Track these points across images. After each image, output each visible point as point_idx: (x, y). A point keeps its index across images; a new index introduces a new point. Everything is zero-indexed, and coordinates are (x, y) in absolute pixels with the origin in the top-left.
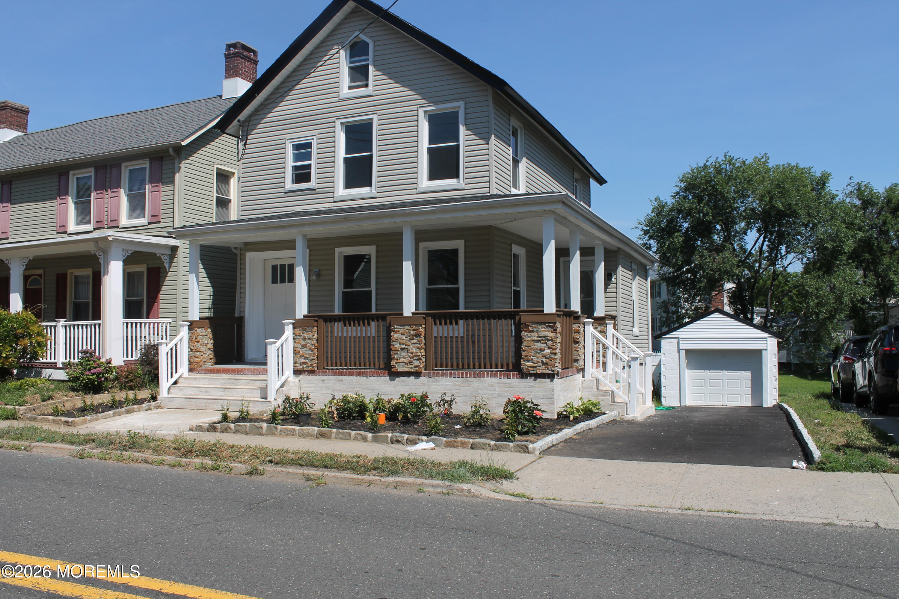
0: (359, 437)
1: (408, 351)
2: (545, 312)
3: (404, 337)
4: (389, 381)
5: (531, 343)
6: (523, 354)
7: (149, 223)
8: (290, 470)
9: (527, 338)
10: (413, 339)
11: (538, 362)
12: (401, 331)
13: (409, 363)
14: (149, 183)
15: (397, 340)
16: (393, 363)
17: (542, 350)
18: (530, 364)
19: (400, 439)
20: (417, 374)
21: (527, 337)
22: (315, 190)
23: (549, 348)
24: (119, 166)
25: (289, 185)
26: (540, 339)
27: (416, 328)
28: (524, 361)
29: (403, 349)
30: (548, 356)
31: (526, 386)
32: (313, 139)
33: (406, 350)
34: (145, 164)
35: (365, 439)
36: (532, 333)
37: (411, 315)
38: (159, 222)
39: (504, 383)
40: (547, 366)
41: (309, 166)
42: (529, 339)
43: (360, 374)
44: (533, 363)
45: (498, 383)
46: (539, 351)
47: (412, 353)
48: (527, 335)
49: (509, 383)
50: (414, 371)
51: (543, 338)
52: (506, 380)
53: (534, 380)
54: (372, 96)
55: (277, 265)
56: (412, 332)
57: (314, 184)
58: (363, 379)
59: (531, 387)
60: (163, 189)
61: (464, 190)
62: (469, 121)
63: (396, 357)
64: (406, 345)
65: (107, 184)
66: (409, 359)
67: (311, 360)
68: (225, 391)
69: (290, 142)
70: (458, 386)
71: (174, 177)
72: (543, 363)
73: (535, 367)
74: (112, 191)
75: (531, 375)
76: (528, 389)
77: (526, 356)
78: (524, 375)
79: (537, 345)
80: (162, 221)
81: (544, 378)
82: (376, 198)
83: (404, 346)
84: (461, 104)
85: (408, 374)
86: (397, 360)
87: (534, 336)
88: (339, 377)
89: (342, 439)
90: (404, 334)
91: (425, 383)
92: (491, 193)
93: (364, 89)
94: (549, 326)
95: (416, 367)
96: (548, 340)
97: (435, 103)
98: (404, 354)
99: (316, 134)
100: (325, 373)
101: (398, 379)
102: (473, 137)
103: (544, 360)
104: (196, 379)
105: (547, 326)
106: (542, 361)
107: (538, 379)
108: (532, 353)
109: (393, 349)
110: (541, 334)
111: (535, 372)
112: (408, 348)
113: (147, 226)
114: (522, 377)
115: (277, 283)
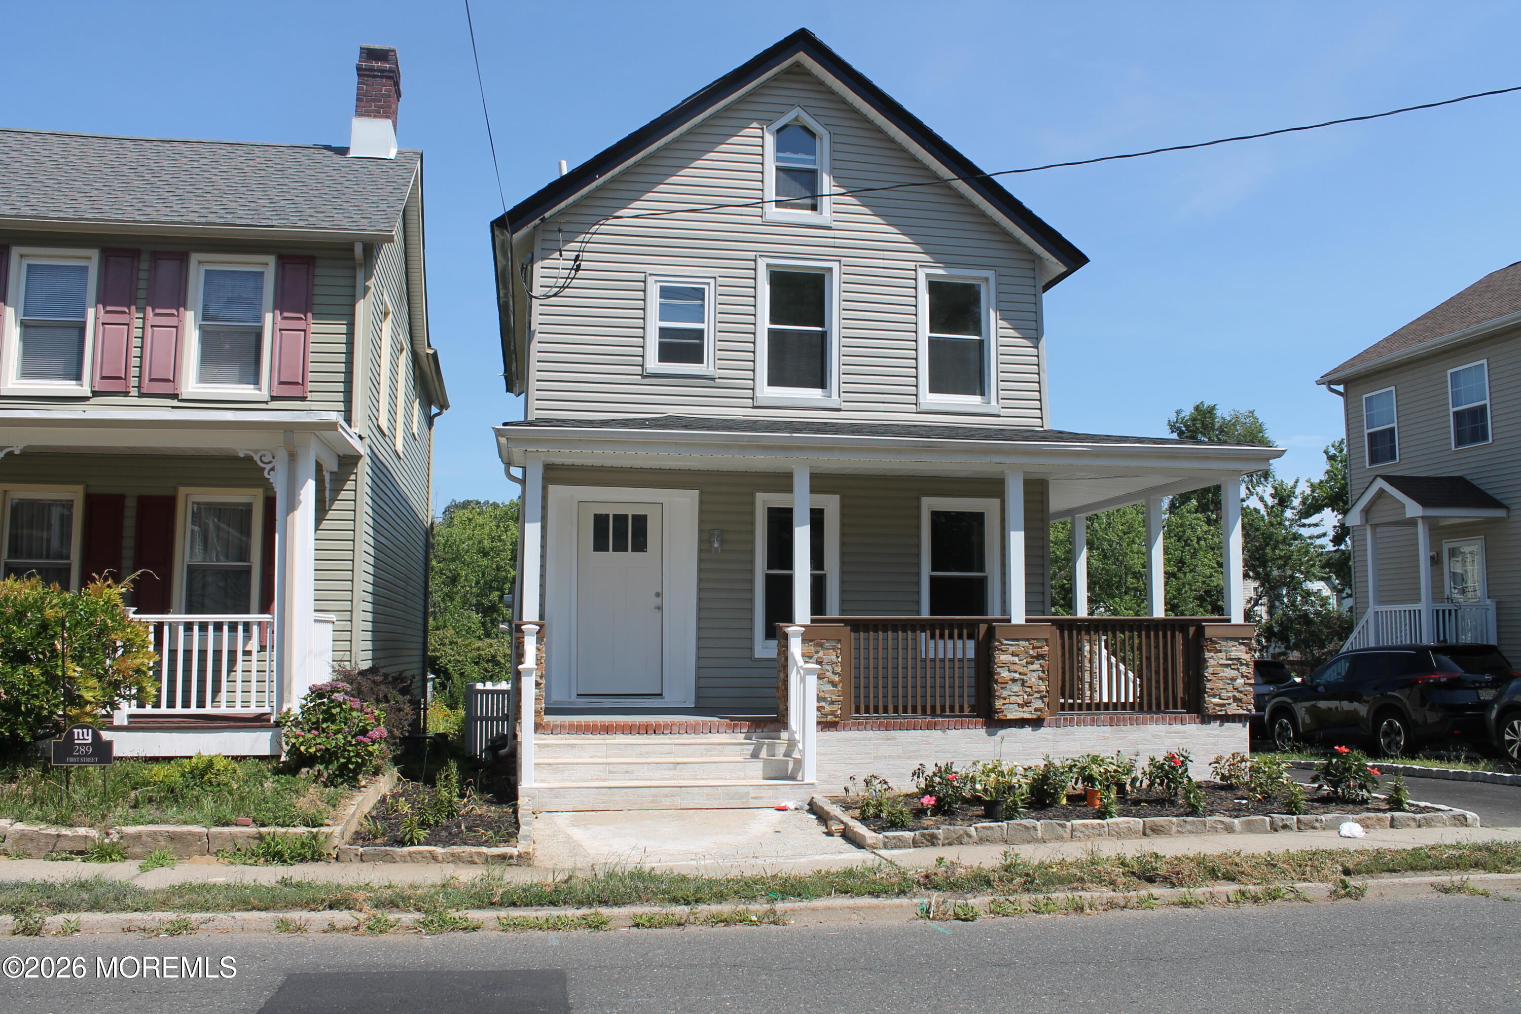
0: (1220, 826)
1: (1023, 683)
2: (1233, 622)
3: (1016, 659)
4: (985, 735)
5: (1218, 669)
6: (1208, 685)
7: (273, 398)
8: (1406, 880)
9: (1211, 662)
10: (1032, 663)
11: (1229, 698)
12: (1012, 649)
13: (1026, 703)
14: (275, 307)
15: (1004, 665)
16: (998, 704)
17: (1233, 679)
18: (1216, 700)
19: (1288, 823)
20: (1036, 723)
21: (1213, 660)
22: (713, 379)
23: (1243, 676)
24: (182, 258)
25: (653, 364)
26: (1230, 662)
27: (1038, 644)
28: (1209, 696)
29: (1014, 680)
30: (1242, 689)
31: (1209, 736)
32: (708, 284)
33: (1019, 683)
34: (268, 266)
35: (1230, 829)
36: (1219, 654)
37: (1024, 623)
38: (303, 399)
39: (1176, 733)
40: (1240, 704)
41: (700, 334)
42: (1215, 663)
43: (930, 727)
44: (1220, 698)
45: (1167, 732)
46: (1229, 682)
47: (1031, 687)
48: (1212, 657)
49: (1185, 732)
50: (1035, 717)
51: (1235, 662)
52: (1178, 727)
53: (1220, 726)
54: (829, 228)
55: (608, 516)
56: (1031, 652)
57: (711, 368)
58: (936, 734)
59: (1215, 736)
60: (314, 328)
61: (999, 416)
62: (1004, 306)
63: (1005, 693)
64: (1020, 674)
65: (142, 294)
66: (1026, 697)
67: (832, 703)
68: (675, 769)
69: (656, 281)
70: (1105, 739)
71: (353, 306)
72: (1236, 699)
73: (1223, 705)
74: (158, 311)
75: (1216, 717)
76: (1212, 740)
77: (1212, 689)
78: (1206, 718)
79: (1229, 673)
80: (310, 396)
81: (1234, 721)
82: (839, 410)
83: (1017, 676)
84: (990, 274)
85: (1021, 723)
86: (1005, 699)
87: (1221, 658)
88: (888, 733)
89: (1191, 832)
90: (1017, 655)
91: (1050, 737)
92: (1046, 428)
93: (809, 212)
94: (1243, 644)
95: (1036, 710)
96: (1242, 664)
97: (947, 265)
98: (1016, 688)
99: (716, 275)
100: (858, 726)
101: (1002, 732)
102: (1012, 332)
103: (1237, 694)
104: (573, 746)
105: (1240, 644)
106: (1234, 696)
107: (1226, 724)
108: (1220, 685)
109: (1000, 680)
110: (1234, 655)
111: (1223, 713)
112: (1025, 677)
113: (266, 402)
114: (1203, 722)
115: (627, 551)
